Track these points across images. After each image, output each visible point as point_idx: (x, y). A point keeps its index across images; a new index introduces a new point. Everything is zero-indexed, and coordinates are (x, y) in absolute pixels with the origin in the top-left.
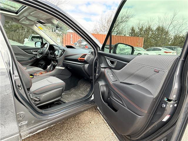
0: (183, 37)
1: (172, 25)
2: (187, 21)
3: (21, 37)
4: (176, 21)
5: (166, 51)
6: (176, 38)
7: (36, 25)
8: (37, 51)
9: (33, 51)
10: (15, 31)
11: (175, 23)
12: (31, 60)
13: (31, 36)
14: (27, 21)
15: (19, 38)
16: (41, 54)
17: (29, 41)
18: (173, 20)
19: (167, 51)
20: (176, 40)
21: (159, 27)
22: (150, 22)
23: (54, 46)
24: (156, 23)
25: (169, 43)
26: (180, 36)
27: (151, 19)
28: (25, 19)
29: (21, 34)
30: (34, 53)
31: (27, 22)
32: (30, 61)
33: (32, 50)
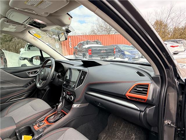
0: (182, 29)
1: (169, 18)
2: (185, 12)
3: (18, 46)
4: (174, 14)
5: (172, 45)
6: (175, 30)
7: (29, 32)
8: (35, 72)
9: (30, 73)
10: (10, 41)
11: (172, 15)
12: (28, 88)
13: (27, 45)
14: (11, 26)
15: (16, 47)
16: (43, 79)
17: (25, 50)
18: (170, 13)
19: (174, 45)
20: (176, 33)
21: (157, 21)
22: (147, 16)
23: (62, 64)
24: (154, 17)
25: (169, 36)
26: (180, 27)
27: (148, 13)
28: (4, 21)
29: (17, 43)
30: (31, 75)
31: (11, 28)
32: (26, 89)
33: (27, 72)
